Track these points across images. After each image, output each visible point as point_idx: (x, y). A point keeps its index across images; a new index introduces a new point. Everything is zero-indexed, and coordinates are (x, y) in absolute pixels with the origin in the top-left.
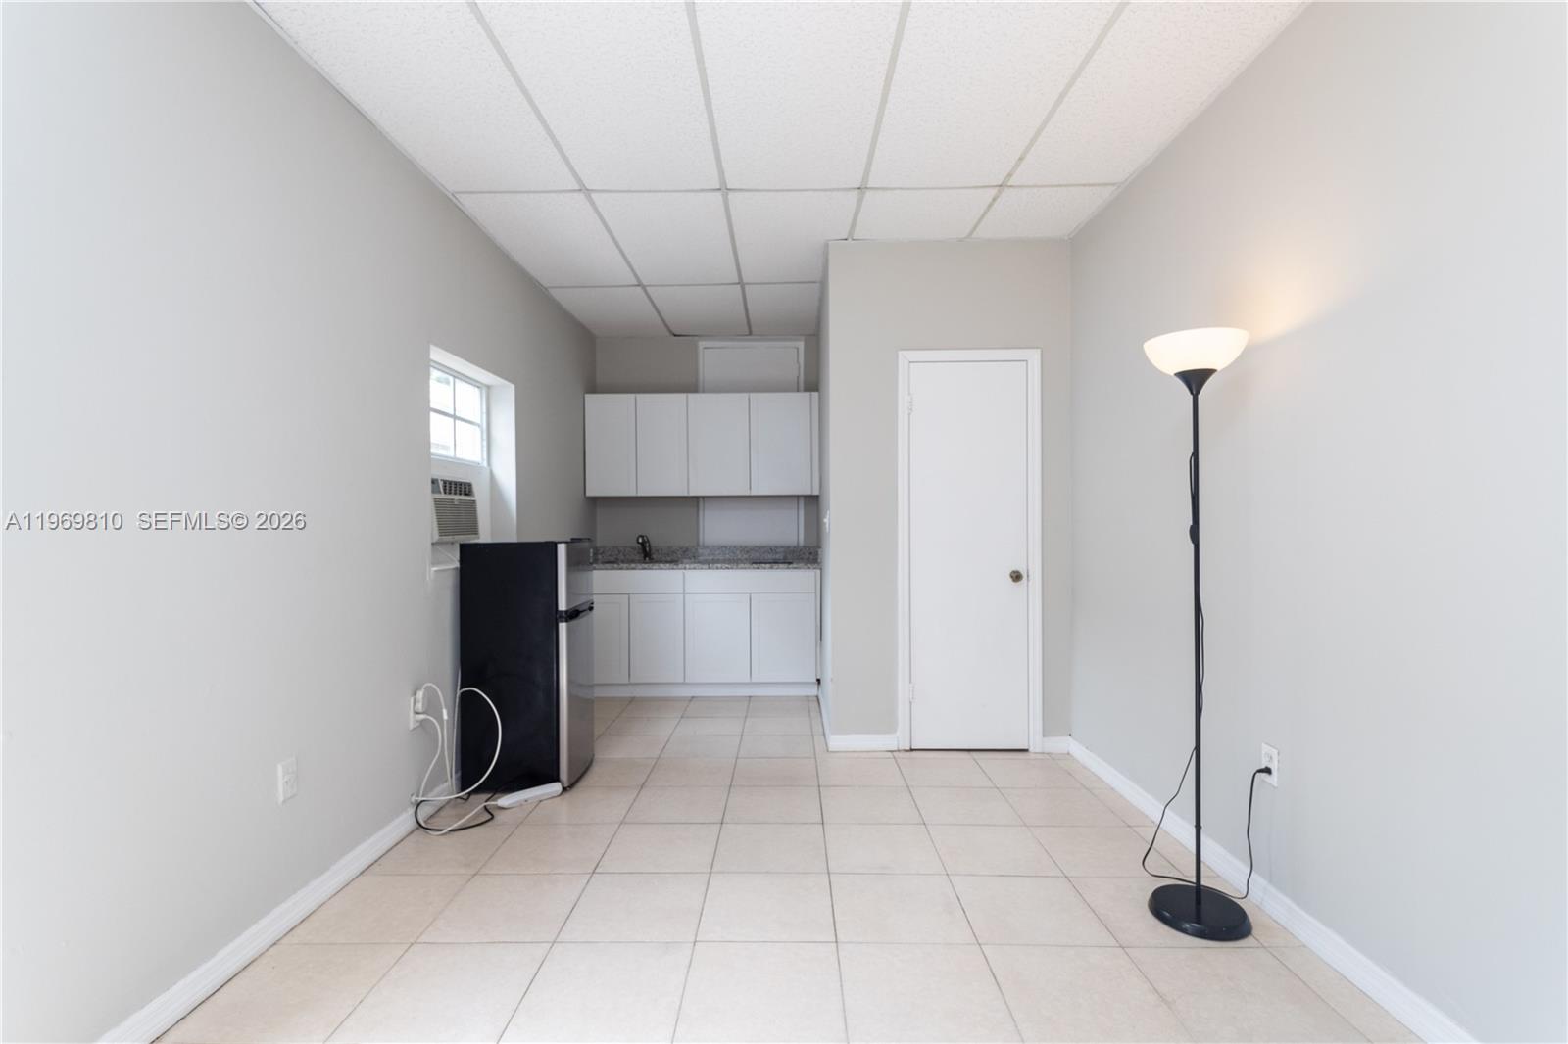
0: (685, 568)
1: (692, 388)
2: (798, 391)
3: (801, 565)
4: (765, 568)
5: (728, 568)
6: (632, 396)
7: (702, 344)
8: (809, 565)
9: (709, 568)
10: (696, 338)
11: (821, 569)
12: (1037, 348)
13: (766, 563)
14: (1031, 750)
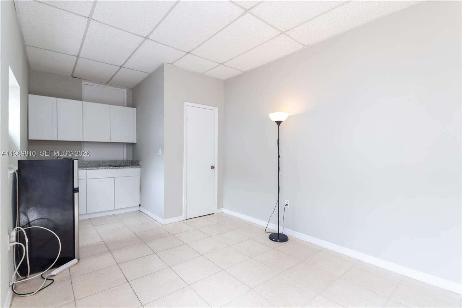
0: (87, 169)
1: (80, 98)
2: (124, 106)
3: (134, 167)
4: (121, 168)
5: (105, 169)
6: (55, 99)
7: (84, 82)
8: (137, 167)
9: (98, 169)
10: (82, 80)
11: (141, 168)
12: (217, 107)
13: (121, 166)
14: (215, 213)
